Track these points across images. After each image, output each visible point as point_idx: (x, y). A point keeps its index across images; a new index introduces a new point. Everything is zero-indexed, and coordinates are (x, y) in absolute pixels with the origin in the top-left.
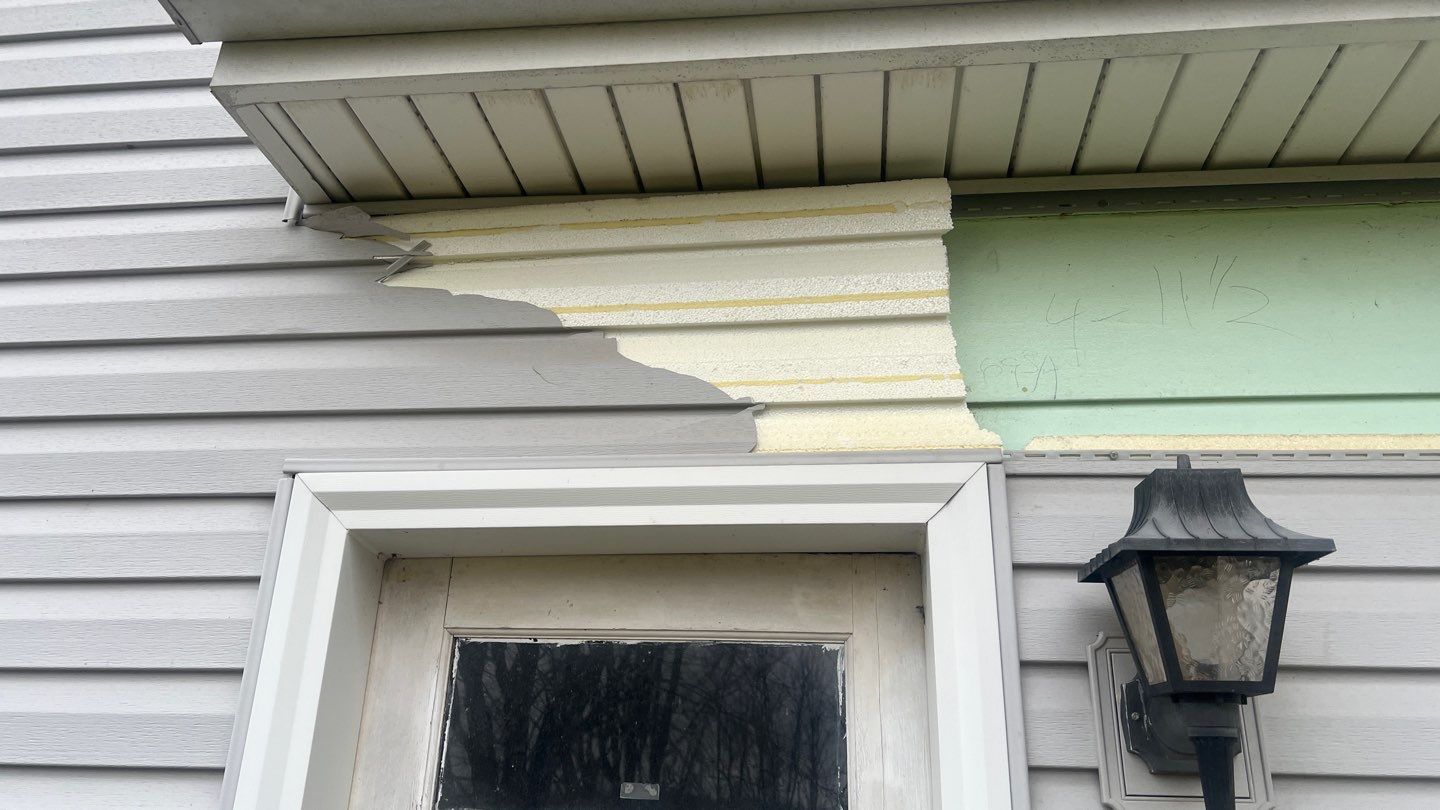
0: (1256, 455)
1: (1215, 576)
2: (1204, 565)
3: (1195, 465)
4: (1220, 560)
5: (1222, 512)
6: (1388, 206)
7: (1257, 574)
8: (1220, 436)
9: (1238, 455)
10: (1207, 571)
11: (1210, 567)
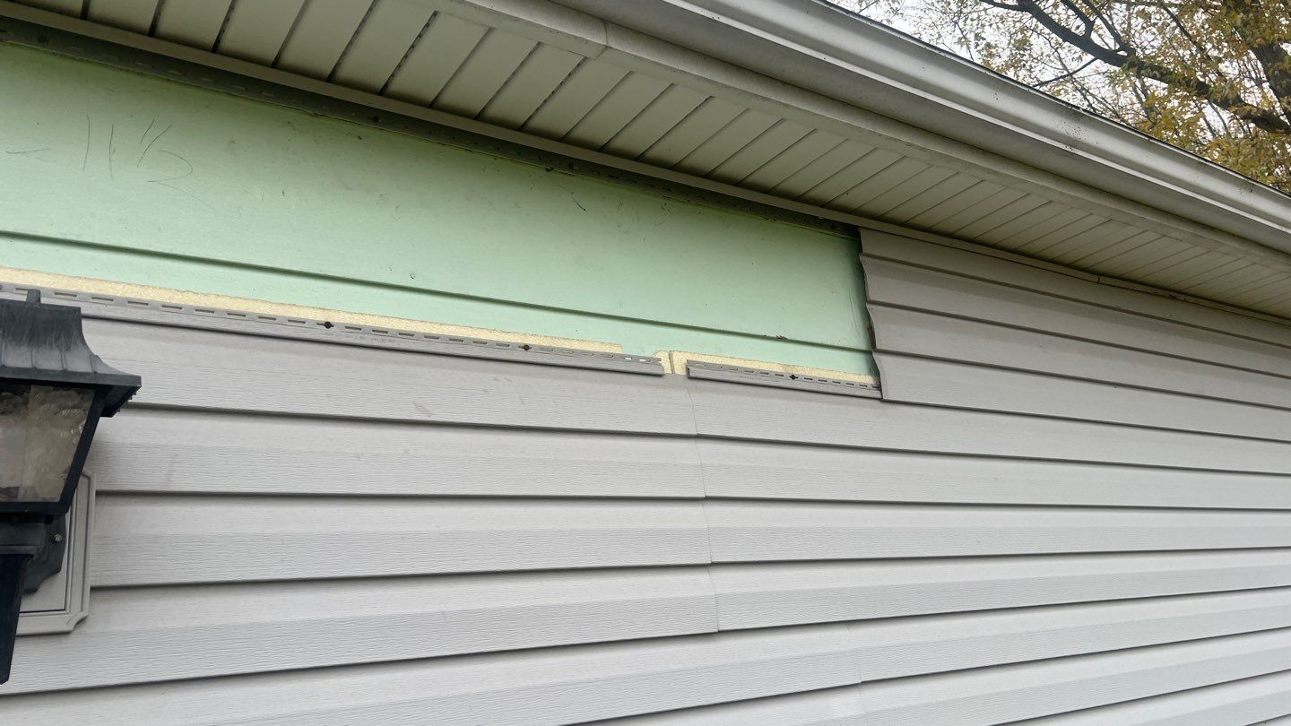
0: (147, 304)
1: (26, 403)
2: (15, 393)
3: (44, 300)
4: (33, 389)
5: (51, 345)
6: (311, 115)
7: (71, 404)
8: (116, 283)
9: (129, 302)
10: (19, 399)
11: (21, 395)
